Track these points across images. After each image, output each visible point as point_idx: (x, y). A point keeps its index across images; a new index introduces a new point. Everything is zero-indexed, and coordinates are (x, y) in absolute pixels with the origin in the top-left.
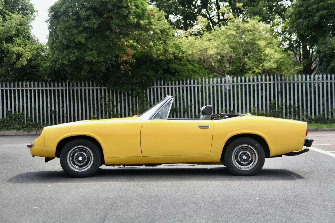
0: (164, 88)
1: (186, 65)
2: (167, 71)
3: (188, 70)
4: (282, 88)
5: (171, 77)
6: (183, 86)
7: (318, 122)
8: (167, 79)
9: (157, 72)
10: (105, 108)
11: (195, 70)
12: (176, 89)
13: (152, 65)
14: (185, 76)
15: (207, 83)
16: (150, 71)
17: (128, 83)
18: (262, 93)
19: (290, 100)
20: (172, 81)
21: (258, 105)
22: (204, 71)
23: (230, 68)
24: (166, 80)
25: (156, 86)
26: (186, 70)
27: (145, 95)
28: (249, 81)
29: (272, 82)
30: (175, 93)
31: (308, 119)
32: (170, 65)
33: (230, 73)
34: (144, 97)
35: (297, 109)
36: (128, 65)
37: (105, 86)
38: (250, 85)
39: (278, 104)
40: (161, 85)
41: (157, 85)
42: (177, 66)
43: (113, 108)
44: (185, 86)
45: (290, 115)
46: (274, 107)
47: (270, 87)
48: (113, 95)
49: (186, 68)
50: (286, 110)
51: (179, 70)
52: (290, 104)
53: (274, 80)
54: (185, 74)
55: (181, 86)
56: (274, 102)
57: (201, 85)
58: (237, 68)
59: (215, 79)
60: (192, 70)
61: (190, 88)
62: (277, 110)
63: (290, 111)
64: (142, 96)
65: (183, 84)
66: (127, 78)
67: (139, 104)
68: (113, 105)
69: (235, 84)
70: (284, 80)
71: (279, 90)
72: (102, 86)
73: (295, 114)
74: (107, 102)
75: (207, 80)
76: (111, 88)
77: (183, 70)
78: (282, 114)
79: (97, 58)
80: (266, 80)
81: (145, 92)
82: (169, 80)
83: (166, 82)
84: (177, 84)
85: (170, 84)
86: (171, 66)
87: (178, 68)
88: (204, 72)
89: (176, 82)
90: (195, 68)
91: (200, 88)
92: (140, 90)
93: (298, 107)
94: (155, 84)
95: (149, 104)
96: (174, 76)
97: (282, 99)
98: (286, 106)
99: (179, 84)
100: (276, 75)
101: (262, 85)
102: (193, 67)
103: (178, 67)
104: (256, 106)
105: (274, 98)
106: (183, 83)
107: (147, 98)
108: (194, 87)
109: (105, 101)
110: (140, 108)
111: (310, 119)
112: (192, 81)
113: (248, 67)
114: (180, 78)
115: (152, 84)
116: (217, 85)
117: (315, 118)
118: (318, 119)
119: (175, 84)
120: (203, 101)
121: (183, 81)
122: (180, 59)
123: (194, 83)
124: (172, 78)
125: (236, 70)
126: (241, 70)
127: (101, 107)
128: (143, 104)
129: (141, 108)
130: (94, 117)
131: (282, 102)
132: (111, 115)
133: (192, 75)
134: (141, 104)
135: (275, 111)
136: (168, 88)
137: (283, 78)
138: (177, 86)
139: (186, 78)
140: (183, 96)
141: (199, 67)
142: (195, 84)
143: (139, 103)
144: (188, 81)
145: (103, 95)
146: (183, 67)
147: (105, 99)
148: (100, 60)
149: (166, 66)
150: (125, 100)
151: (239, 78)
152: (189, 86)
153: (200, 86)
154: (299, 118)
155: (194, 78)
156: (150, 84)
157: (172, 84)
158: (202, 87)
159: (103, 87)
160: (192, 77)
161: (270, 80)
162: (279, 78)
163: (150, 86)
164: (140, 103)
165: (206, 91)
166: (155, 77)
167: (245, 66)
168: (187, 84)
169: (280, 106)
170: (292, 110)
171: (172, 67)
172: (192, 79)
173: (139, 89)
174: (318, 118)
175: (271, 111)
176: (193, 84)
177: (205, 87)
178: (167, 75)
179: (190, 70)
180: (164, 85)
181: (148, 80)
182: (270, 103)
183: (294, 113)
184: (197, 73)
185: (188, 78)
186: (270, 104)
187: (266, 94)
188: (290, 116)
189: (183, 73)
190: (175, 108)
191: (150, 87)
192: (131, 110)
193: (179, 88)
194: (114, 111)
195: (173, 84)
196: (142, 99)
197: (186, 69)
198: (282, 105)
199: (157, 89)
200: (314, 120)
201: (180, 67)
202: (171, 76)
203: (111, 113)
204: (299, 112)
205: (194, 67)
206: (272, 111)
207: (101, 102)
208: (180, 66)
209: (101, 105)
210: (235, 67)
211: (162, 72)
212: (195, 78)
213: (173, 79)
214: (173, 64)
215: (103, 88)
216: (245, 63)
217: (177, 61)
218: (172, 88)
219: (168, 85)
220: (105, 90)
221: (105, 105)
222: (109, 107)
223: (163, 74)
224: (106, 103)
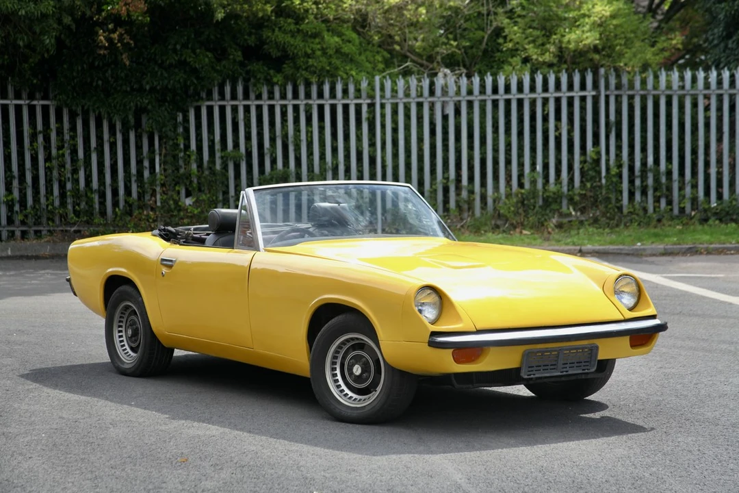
0: (247, 109)
1: (315, 36)
2: (255, 53)
3: (324, 50)
4: (619, 112)
5: (269, 74)
6: (310, 102)
7: (728, 217)
8: (255, 77)
9: (221, 54)
10: (48, 170)
11: (346, 49)
12: (286, 111)
13: (207, 33)
14: (317, 72)
15: (388, 93)
16: (198, 51)
17: (128, 89)
18: (557, 128)
19: (644, 149)
20: (271, 84)
21: (546, 166)
22: (374, 56)
23: (451, 45)
24: (252, 80)
25: (219, 100)
26: (319, 53)
27: (181, 130)
28: (520, 89)
29: (589, 93)
30: (282, 123)
31: (697, 209)
32: (266, 33)
33: (451, 62)
34: (178, 135)
35: (663, 180)
36: (120, 30)
37: (44, 98)
38: (520, 102)
39: (608, 161)
40: (234, 97)
41: (222, 96)
42: (288, 39)
43: (75, 171)
44: (315, 102)
45: (644, 199)
46: (596, 171)
47: (583, 109)
48: (73, 128)
49: (317, 44)
50: (632, 182)
51: (295, 51)
52: (644, 163)
53: (596, 86)
54: (315, 64)
55: (302, 103)
56: (595, 157)
57: (369, 101)
58: (471, 47)
59: (413, 81)
60: (338, 51)
61: (333, 109)
62: (604, 181)
63: (642, 186)
64: (171, 134)
65: (308, 96)
66: (123, 75)
67: (160, 160)
68: (74, 160)
69: (476, 98)
70: (626, 86)
71: (612, 117)
72: (38, 95)
73: (658, 194)
74: (54, 152)
75: (388, 84)
76: (67, 105)
77: (309, 51)
78: (619, 194)
79: (32, 5)
80: (571, 87)
81: (180, 118)
82: (262, 81)
83: (251, 89)
84: (290, 95)
85: (265, 95)
86: (269, 37)
87: (292, 45)
88: (372, 59)
89: (285, 89)
90: (348, 44)
91: (365, 109)
92: (166, 113)
93: (669, 173)
94: (216, 95)
95: (193, 157)
96: (279, 71)
97: (619, 147)
98: (631, 169)
99: (296, 96)
100: (602, 71)
101: (558, 100)
102: (341, 43)
103: (292, 41)
104: (539, 168)
105: (596, 142)
106: (310, 91)
107: (187, 138)
108: (346, 107)
109: (47, 148)
110: (165, 170)
111: (705, 210)
112: (339, 87)
113: (510, 45)
114: (302, 75)
115: (204, 95)
116: (420, 100)
117: (720, 207)
118: (727, 209)
119: (283, 97)
120: (375, 151)
121: (308, 84)
122: (298, 17)
123: (345, 92)
124: (272, 79)
125: (470, 51)
126: (485, 52)
127: (32, 165)
128: (175, 157)
129: (170, 171)
130: (10, 198)
131: (619, 156)
132: (69, 193)
133: (337, 68)
134: (169, 159)
135: (599, 184)
136: (259, 108)
137: (625, 80)
138: (290, 103)
139: (319, 76)
140: (309, 134)
141: (357, 42)
142: (348, 97)
143: (160, 155)
144: (327, 88)
145: (40, 127)
146: (307, 42)
147: (47, 139)
148: (44, 11)
149: (253, 37)
150: (113, 146)
151: (489, 80)
152: (327, 104)
153: (365, 102)
154: (669, 207)
155: (345, 76)
156: (199, 94)
157: (271, 97)
158: (371, 106)
159: (38, 100)
160: (341, 73)
161: (583, 87)
162: (613, 81)
163: (197, 101)
164: (165, 156)
165: (385, 120)
166: (217, 71)
167: (501, 40)
168: (320, 95)
169: (614, 171)
170: (650, 181)
171: (271, 41)
172: (339, 78)
173: (163, 108)
174: (729, 207)
175: (585, 185)
176: (343, 98)
177: (383, 106)
178: (255, 66)
179: (330, 52)
180: (246, 96)
181: (195, 81)
182: (582, 158)
183: (655, 190)
184: (352, 60)
185: (324, 76)
186: (581, 162)
187: (570, 131)
188: (642, 201)
189: (310, 60)
190: (281, 173)
191: (199, 104)
192: (133, 179)
193: (296, 108)
194: (77, 181)
195: (277, 95)
196: (171, 143)
197: (319, 46)
198: (620, 166)
199: (222, 109)
200: (716, 214)
201: (298, 41)
202: (269, 69)
203: (69, 186)
204: (669, 189)
205: (343, 40)
206: (589, 185)
207: (34, 149)
208: (299, 38)
209: (34, 160)
210: (468, 44)
211: (239, 56)
212: (348, 78)
213: (278, 78)
214: (277, 29)
215: (38, 103)
216: (498, 32)
217: (290, 20)
218: (272, 108)
219: (259, 97)
220: (45, 109)
221: (48, 158)
222: (62, 166)
223: (242, 64)
224: (50, 153)
